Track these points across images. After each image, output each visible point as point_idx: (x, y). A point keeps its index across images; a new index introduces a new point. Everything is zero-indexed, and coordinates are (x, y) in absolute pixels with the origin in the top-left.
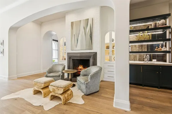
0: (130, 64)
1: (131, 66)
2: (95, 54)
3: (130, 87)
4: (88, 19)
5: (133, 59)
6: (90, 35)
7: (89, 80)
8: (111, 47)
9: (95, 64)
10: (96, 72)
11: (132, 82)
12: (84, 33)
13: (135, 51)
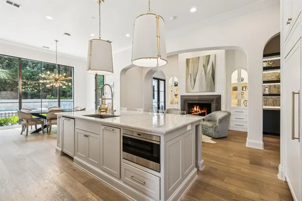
0: (263, 110)
1: (265, 112)
2: (219, 98)
3: (263, 136)
4: (209, 56)
5: (271, 103)
6: (212, 74)
7: (218, 124)
8: (240, 89)
9: (218, 108)
10: (225, 116)
11: (266, 131)
12: (204, 73)
13: (274, 93)
